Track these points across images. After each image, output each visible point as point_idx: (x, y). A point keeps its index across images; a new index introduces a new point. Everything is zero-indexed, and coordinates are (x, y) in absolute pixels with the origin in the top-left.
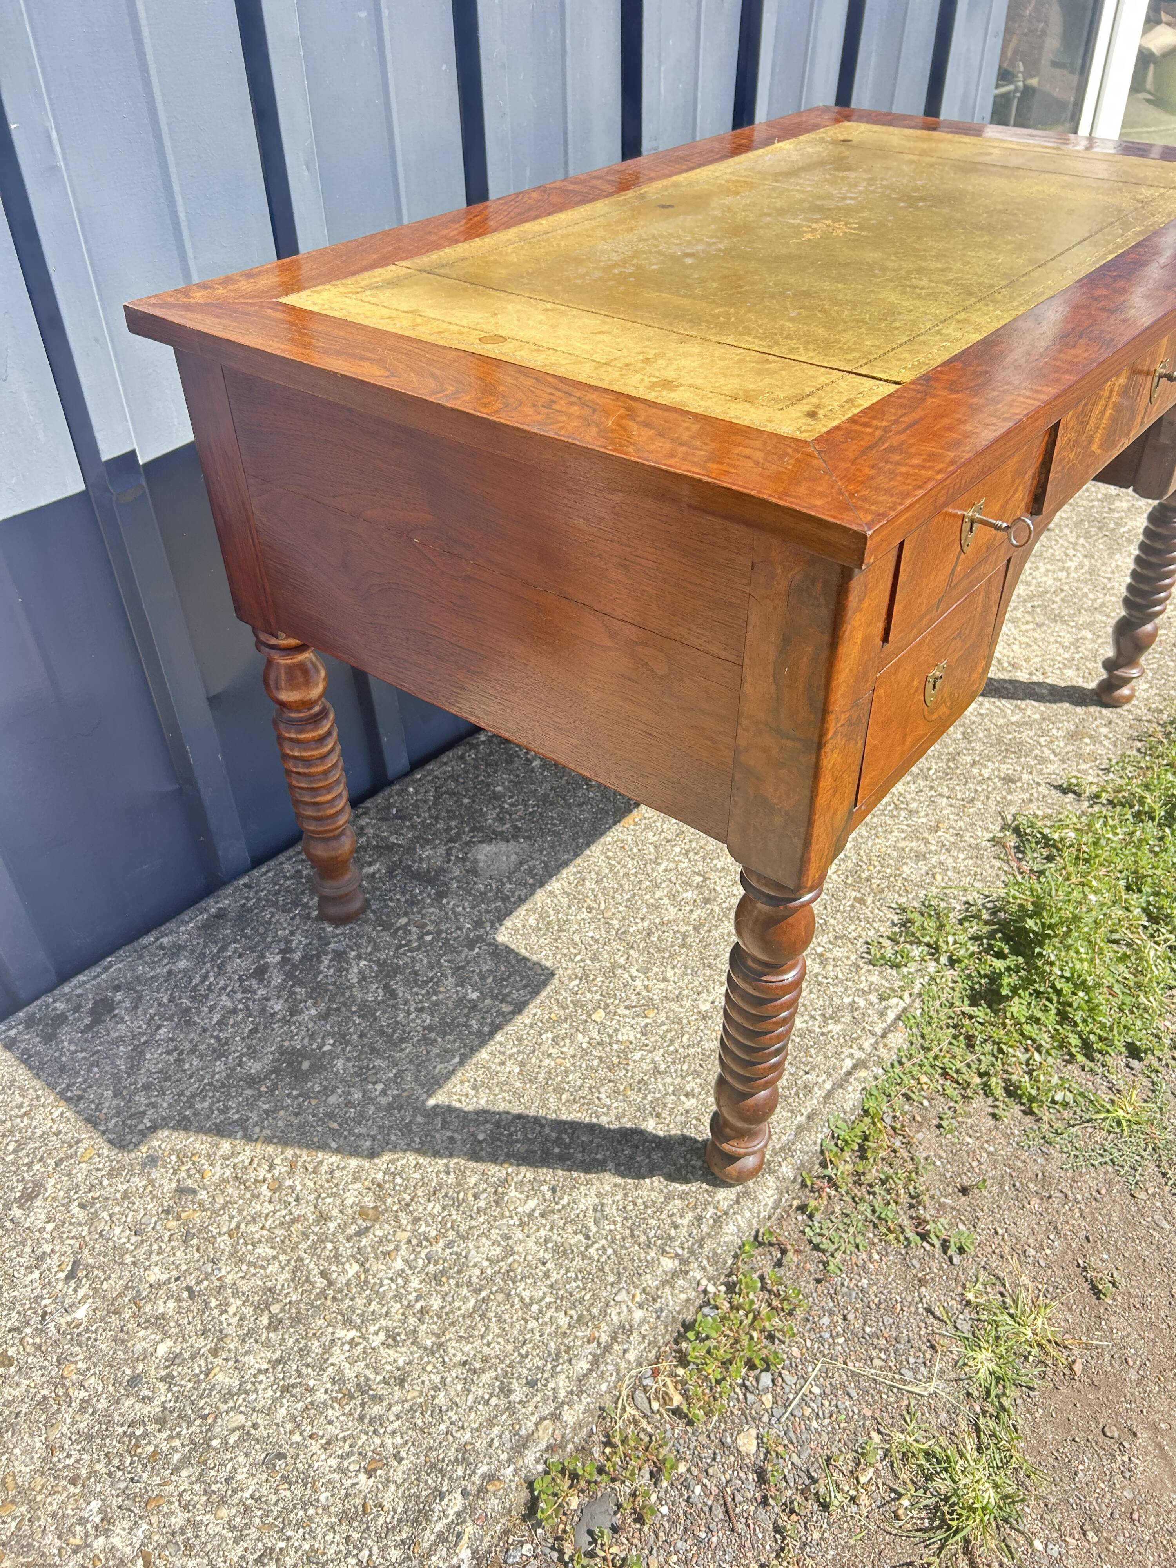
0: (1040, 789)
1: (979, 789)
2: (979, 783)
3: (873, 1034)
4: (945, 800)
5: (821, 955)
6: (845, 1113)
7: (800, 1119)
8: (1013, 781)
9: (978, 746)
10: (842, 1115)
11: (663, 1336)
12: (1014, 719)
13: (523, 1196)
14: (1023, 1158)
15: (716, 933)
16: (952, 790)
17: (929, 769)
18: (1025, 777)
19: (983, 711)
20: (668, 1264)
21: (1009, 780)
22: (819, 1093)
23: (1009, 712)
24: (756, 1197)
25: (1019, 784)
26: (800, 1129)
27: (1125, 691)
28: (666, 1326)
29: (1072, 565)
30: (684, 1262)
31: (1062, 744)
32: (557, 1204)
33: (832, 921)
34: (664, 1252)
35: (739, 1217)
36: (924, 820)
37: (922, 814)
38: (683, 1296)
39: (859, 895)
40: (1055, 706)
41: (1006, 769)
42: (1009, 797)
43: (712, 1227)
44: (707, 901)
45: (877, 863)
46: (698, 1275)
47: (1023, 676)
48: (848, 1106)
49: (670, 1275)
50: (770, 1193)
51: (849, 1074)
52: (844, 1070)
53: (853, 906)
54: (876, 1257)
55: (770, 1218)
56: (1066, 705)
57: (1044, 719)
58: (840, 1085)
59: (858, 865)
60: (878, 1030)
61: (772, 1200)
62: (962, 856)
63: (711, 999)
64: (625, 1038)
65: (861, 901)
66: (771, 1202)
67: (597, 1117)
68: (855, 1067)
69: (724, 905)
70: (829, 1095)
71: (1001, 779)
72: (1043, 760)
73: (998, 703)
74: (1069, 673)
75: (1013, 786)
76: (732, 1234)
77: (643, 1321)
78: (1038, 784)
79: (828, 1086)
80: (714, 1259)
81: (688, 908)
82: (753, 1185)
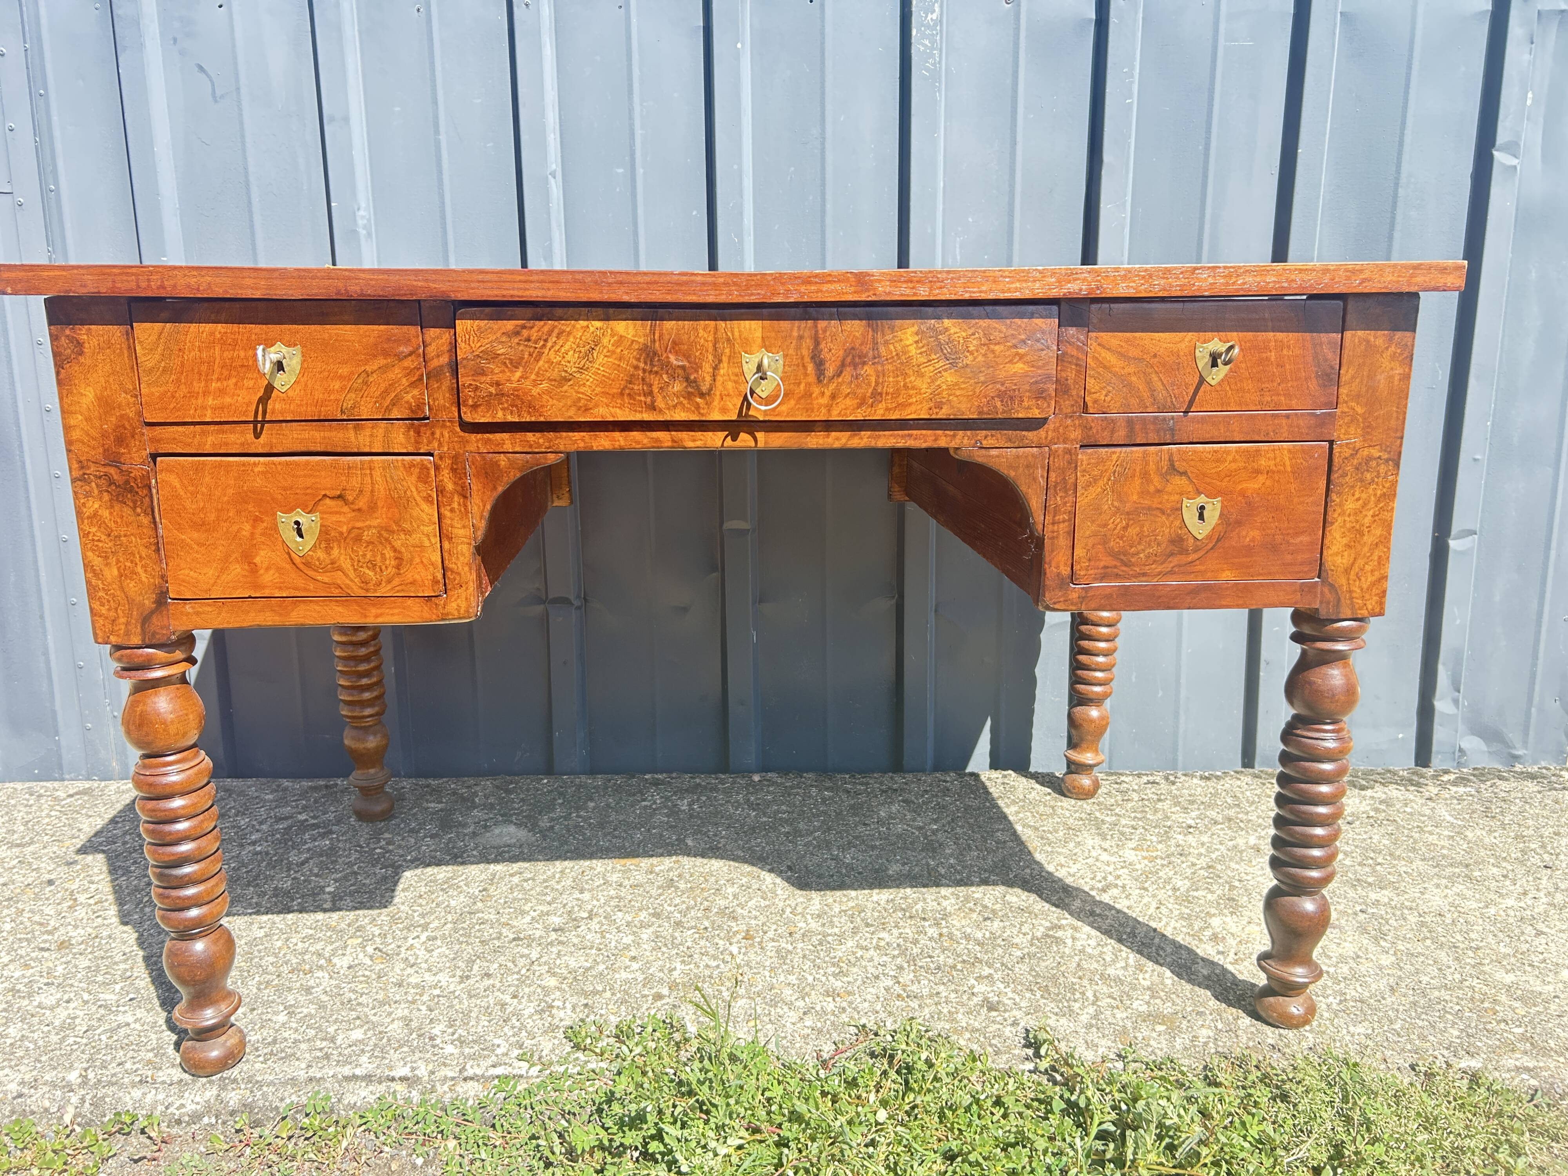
0: (1008, 1028)
1: (944, 994)
2: (956, 991)
3: (462, 1071)
5: (551, 1007)
6: (339, 1101)
7: (302, 1075)
8: (993, 1009)
9: (1021, 968)
10: (334, 1100)
13: (117, 991)
15: (519, 949)
16: (915, 980)
17: (930, 957)
18: (1015, 1013)
19: (1089, 951)
20: (73, 1077)
21: (992, 1006)
22: (347, 1071)
23: (1120, 965)
24: (184, 1092)
25: (994, 1014)
26: (292, 1082)
30: (83, 1085)
31: (1122, 1015)
32: (117, 1007)
33: (607, 995)
34: (86, 1070)
35: (154, 1091)
36: (838, 984)
37: (847, 979)
38: (47, 1104)
39: (666, 993)
41: (1009, 998)
42: (959, 1016)
43: (132, 1082)
46: (75, 1099)
48: (349, 1099)
49: (64, 1083)
51: (393, 1079)
52: (392, 1074)
53: (644, 996)
55: (179, 1122)
57: (1148, 989)
58: (368, 1078)
60: (470, 1072)
61: (194, 1107)
65: (659, 997)
66: (190, 1108)
68: (402, 1079)
69: (562, 939)
70: (350, 1078)
71: (985, 1000)
72: (1067, 1013)
73: (1123, 954)
75: (984, 1012)
76: (132, 1099)
78: (1015, 1025)
79: (358, 1072)
80: (98, 1103)
81: (537, 926)
82: (199, 1084)
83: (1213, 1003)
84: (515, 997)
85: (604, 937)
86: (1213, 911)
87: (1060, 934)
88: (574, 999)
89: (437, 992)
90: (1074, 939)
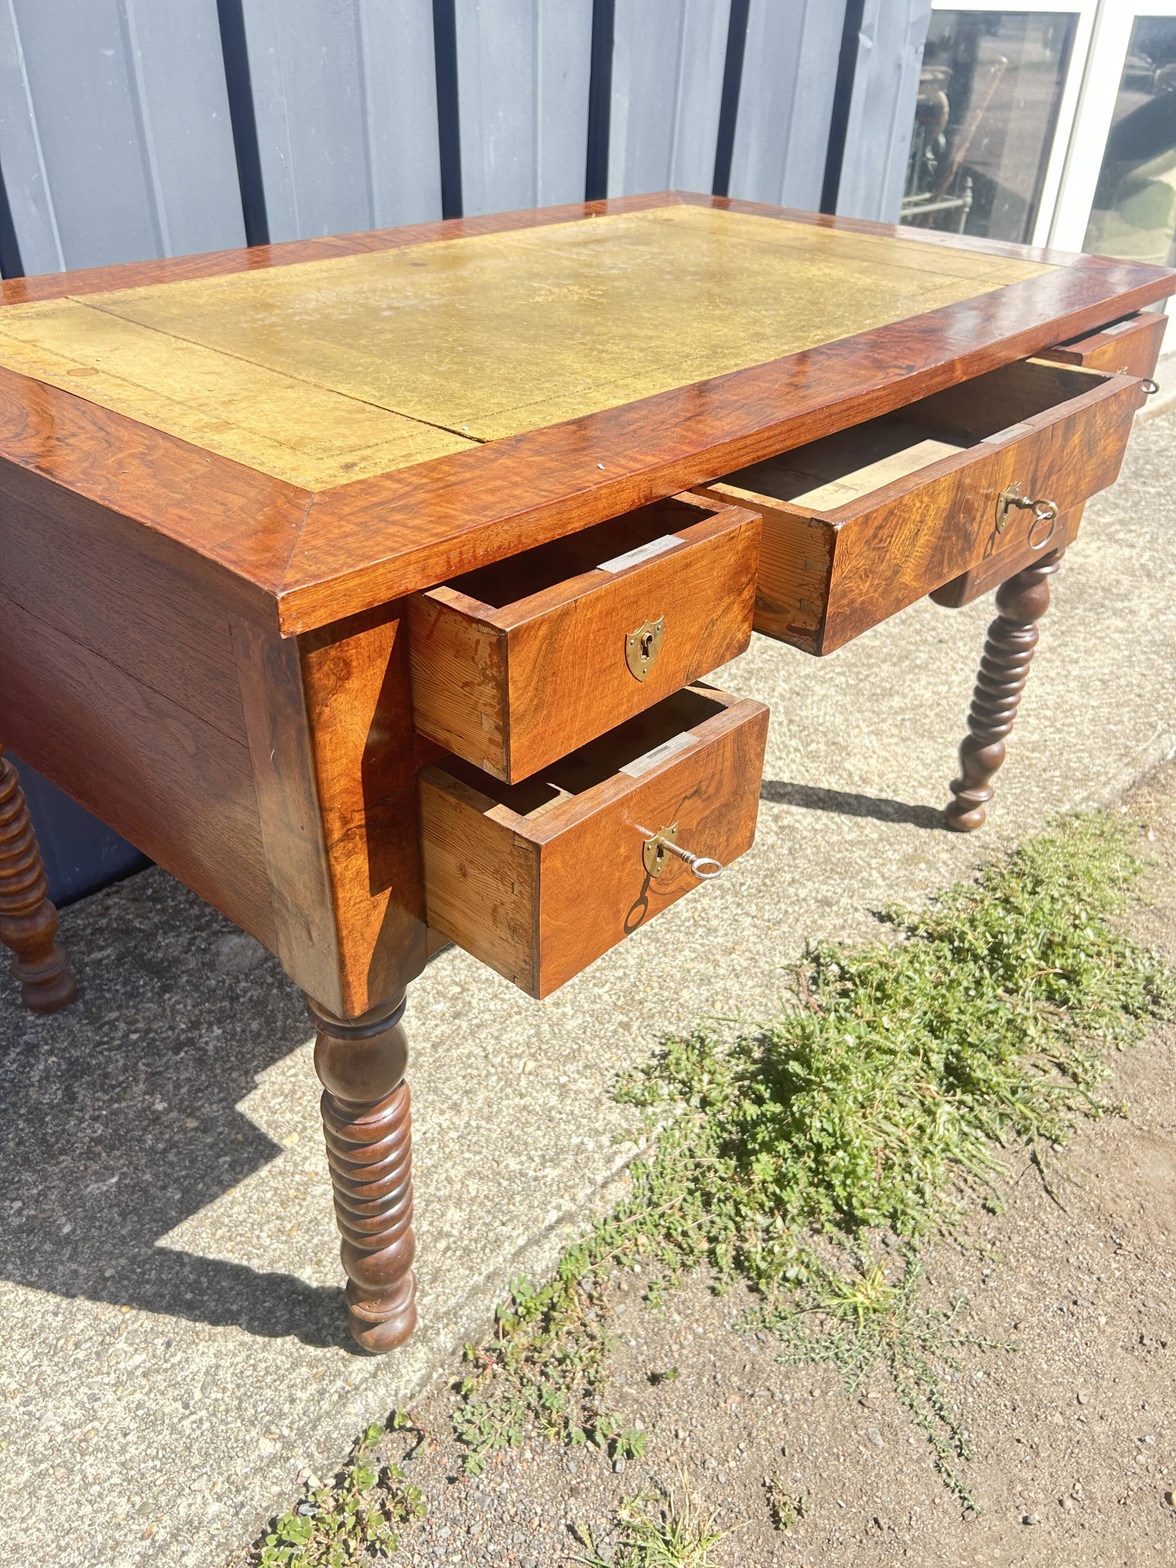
0: (857, 915)
1: (790, 910)
2: (793, 903)
3: (592, 1182)
4: (749, 920)
5: (564, 1085)
6: (534, 1275)
7: (478, 1279)
8: (830, 905)
9: (801, 863)
10: (529, 1277)
11: (240, 1537)
12: (848, 837)
13: (131, 1349)
14: (734, 1344)
15: (454, 1053)
16: (760, 909)
17: (742, 884)
18: (845, 900)
19: (818, 827)
20: (267, 1447)
21: (825, 902)
22: (508, 1249)
23: (846, 829)
24: (398, 1371)
25: (835, 908)
26: (475, 1291)
27: (974, 815)
28: (246, 1526)
29: (955, 679)
30: (289, 1445)
31: (894, 868)
32: (166, 1361)
33: (588, 1048)
34: (268, 1431)
35: (370, 1394)
36: (720, 940)
37: (721, 933)
38: (276, 1489)
39: (625, 1019)
40: (897, 826)
41: (826, 891)
42: (820, 922)
43: (335, 1404)
44: (457, 1015)
45: (655, 985)
46: (301, 1463)
47: (871, 792)
48: (538, 1268)
49: (266, 1461)
50: (417, 1366)
51: (551, 1228)
52: (547, 1223)
53: (615, 1032)
54: (528, 1455)
55: (412, 1397)
56: (910, 826)
57: (881, 840)
58: (535, 1241)
59: (635, 985)
60: (599, 1179)
61: (419, 1375)
62: (750, 984)
63: (424, 1129)
64: (312, 1168)
65: (626, 1026)
66: (416, 1378)
67: (249, 1260)
68: (559, 1221)
69: (475, 1022)
70: (520, 1252)
71: (817, 901)
72: (868, 884)
73: (837, 819)
74: (922, 791)
75: (828, 910)
76: (357, 1415)
77: (217, 1517)
78: (856, 910)
79: (521, 1242)
80: (326, 1446)
81: (433, 1023)
82: (397, 1355)
83: (922, 832)
84: (522, 1096)
85: (503, 1000)
86: (837, 758)
87: (786, 822)
88: (571, 1068)
89: (454, 1134)
90: (798, 821)
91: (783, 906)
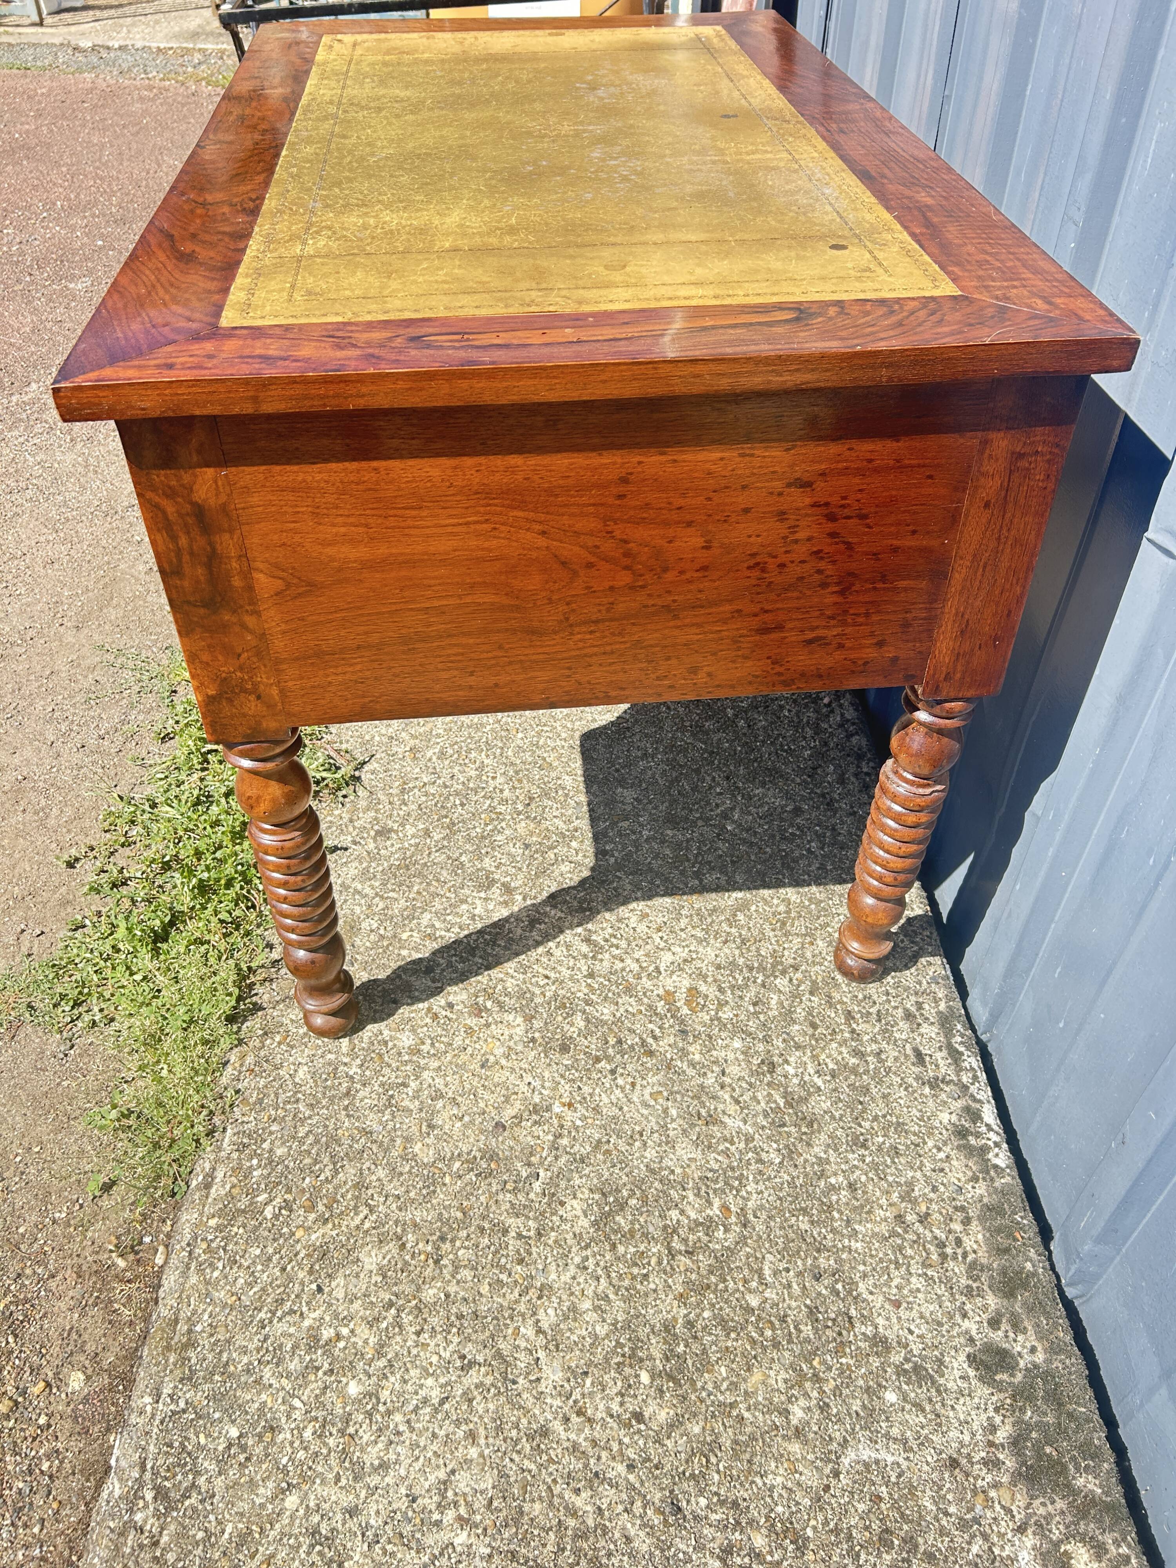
0: (350, 839)
1: (404, 808)
4: (425, 780)
8: (379, 833)
9: (440, 858)
12: (427, 916)
16: (426, 794)
18: (371, 846)
19: (464, 907)
21: (384, 833)
23: (438, 925)
25: (372, 833)
31: (358, 910)
37: (434, 759)
40: (394, 966)
42: (373, 814)
47: (457, 994)
56: (382, 975)
62: (377, 738)
71: (391, 830)
72: (365, 875)
75: (376, 828)
78: (355, 843)
86: (537, 1024)
90: (486, 899)
91: (414, 807)
